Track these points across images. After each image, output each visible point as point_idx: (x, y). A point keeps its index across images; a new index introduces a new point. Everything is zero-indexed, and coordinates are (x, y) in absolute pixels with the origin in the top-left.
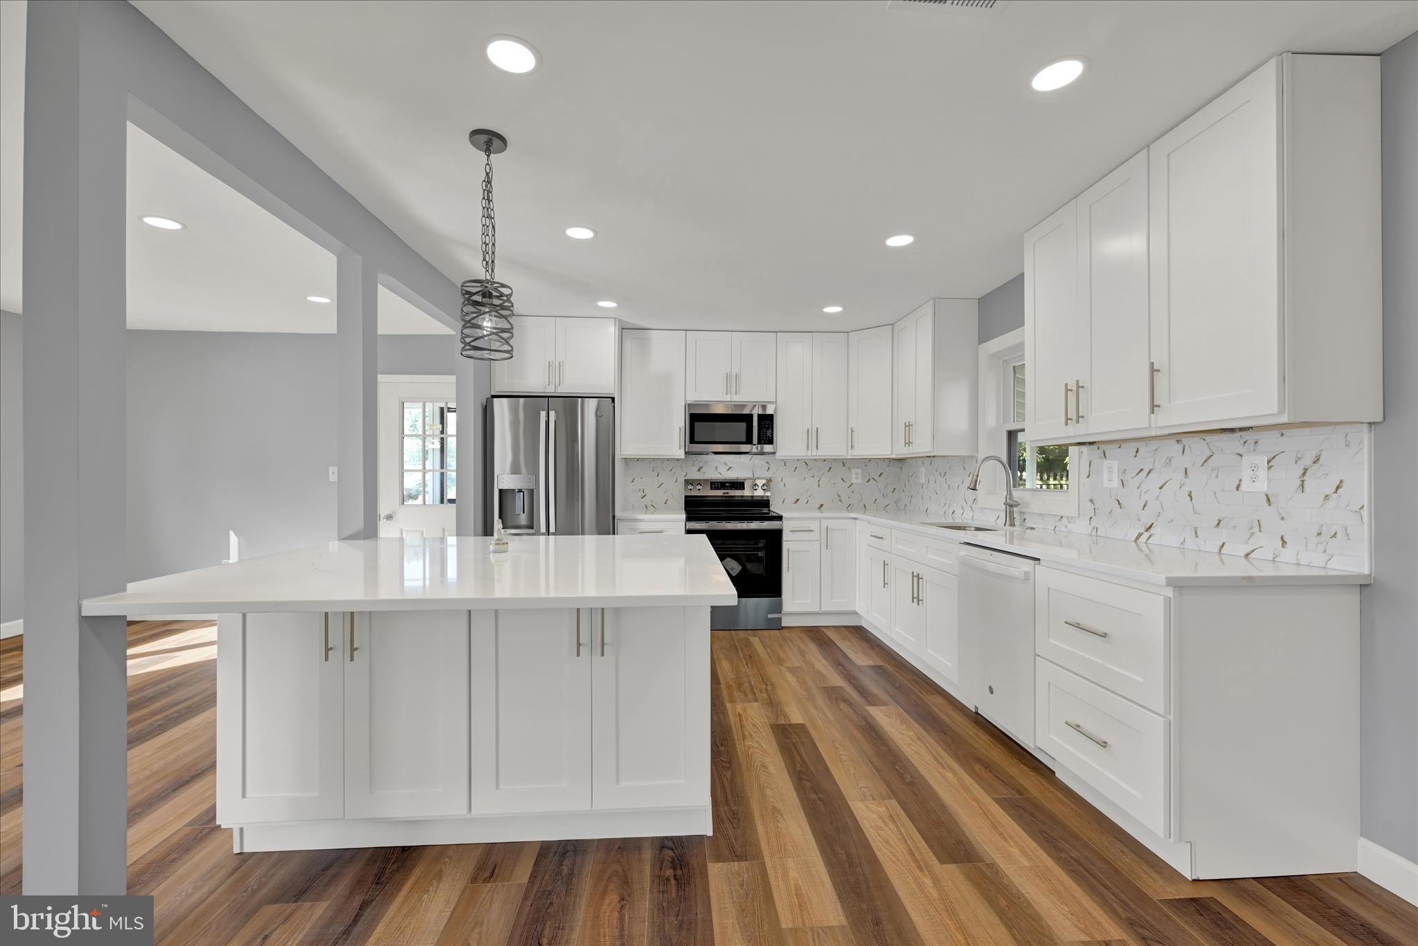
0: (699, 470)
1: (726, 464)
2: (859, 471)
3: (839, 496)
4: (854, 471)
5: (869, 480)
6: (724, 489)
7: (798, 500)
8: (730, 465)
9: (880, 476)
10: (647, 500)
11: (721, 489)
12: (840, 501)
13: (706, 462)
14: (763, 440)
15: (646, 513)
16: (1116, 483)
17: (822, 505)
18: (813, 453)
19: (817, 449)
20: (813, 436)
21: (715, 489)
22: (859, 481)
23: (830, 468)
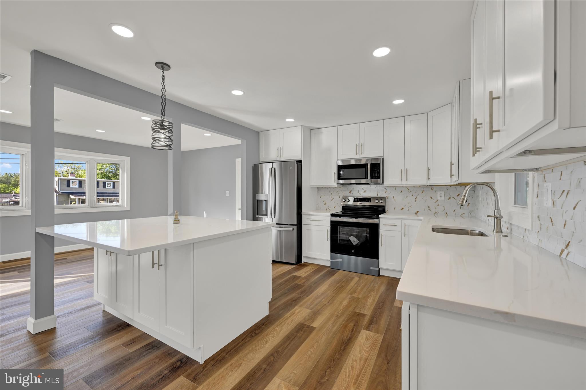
0: (350, 192)
1: (363, 189)
2: (443, 193)
3: (429, 207)
4: (439, 193)
5: (450, 198)
6: (360, 202)
7: (403, 208)
8: (365, 190)
9: (458, 196)
10: (326, 206)
11: (359, 202)
12: (430, 210)
13: (353, 188)
14: (374, 176)
15: (326, 213)
16: (550, 203)
17: (418, 212)
18: (404, 183)
19: (407, 181)
20: (405, 173)
21: (356, 202)
22: (443, 198)
23: (423, 191)
